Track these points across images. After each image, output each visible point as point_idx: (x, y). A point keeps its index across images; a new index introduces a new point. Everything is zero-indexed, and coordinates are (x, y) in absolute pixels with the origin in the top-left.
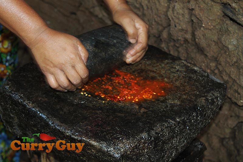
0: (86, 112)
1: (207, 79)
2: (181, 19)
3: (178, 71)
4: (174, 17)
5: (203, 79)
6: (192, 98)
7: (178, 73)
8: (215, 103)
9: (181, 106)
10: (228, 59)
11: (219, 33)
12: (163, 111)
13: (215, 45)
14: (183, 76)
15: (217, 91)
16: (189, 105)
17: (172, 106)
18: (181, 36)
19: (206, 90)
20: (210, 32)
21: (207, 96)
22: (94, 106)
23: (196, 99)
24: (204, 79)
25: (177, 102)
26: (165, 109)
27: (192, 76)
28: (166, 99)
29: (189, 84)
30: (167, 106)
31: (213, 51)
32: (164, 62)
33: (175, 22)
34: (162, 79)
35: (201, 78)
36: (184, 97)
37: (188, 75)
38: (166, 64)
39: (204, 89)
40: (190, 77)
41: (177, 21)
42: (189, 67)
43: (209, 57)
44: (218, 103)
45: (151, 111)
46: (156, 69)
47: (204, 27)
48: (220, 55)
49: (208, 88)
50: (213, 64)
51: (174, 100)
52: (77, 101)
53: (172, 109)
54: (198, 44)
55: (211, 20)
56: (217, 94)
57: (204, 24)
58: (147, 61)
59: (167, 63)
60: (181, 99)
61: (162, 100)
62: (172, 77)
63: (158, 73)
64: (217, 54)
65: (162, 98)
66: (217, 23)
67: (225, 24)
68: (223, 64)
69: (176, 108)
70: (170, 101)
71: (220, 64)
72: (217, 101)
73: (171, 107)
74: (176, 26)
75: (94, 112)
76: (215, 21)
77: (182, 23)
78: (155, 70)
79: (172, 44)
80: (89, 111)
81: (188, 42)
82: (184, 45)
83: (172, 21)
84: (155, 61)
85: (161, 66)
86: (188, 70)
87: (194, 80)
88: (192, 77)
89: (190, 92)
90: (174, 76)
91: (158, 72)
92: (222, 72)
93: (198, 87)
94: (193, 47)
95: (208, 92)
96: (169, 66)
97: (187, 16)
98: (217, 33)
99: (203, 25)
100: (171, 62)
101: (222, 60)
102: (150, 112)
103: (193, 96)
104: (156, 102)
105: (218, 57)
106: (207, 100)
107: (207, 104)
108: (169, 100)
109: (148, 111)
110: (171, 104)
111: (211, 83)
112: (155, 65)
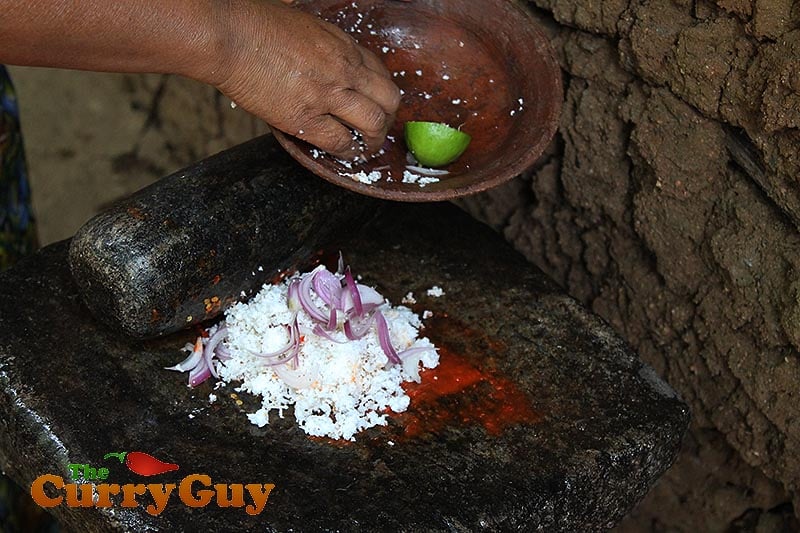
0: (195, 448)
1: (630, 378)
2: (596, 144)
3: (540, 333)
4: (573, 134)
5: (614, 378)
6: (555, 446)
7: (540, 342)
8: (635, 471)
9: (509, 471)
10: (727, 310)
11: (708, 214)
12: (443, 484)
13: (694, 251)
14: (551, 357)
15: (648, 432)
16: (537, 472)
17: (482, 466)
18: (590, 199)
19: (614, 421)
20: (679, 208)
21: (609, 445)
22: (229, 429)
23: (570, 451)
24: (617, 379)
25: (503, 455)
26: (452, 477)
27: (584, 359)
28: (469, 439)
29: (564, 390)
30: (465, 466)
31: (684, 272)
32: (504, 293)
33: (577, 150)
34: (478, 359)
35: (608, 373)
36: (533, 438)
37: (569, 355)
38: (509, 301)
39: (608, 414)
40: (573, 363)
41: (583, 147)
42: (580, 324)
43: (671, 286)
44: (644, 473)
45: (403, 477)
46: (470, 318)
47: (659, 189)
48: (704, 289)
49: (624, 413)
50: (680, 313)
51: (492, 446)
52: (179, 402)
53: (475, 482)
54: (641, 236)
55: (685, 172)
56: (645, 442)
57: (661, 182)
58: (450, 280)
59: (514, 300)
60: (519, 445)
61: (455, 439)
62: (513, 354)
63: (473, 334)
64: (696, 282)
65: (458, 431)
66: (705, 183)
67: (731, 193)
68: (710, 318)
69: (489, 478)
70: (480, 449)
71: (702, 319)
72: (641, 465)
73: (475, 471)
74: (577, 164)
75: (220, 453)
76: (697, 175)
77: (596, 157)
78: (467, 321)
79: (565, 214)
80: (205, 449)
81: (614, 225)
82: (601, 228)
83: (568, 144)
84: (475, 286)
85: (492, 307)
86: (575, 334)
87: (583, 375)
88: (579, 364)
89: (558, 421)
90: (523, 354)
91: (475, 328)
92: (705, 345)
93: (587, 405)
94: (628, 243)
95: (617, 429)
96: (515, 313)
97: (614, 140)
98: (702, 216)
99: (659, 184)
100: (528, 298)
101: (709, 305)
102: (401, 482)
103: (561, 438)
104: (434, 445)
105: (697, 292)
106: (604, 460)
107: (602, 475)
108: (478, 444)
109: (394, 478)
110: (479, 459)
111: (638, 396)
112: (471, 302)
